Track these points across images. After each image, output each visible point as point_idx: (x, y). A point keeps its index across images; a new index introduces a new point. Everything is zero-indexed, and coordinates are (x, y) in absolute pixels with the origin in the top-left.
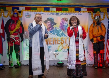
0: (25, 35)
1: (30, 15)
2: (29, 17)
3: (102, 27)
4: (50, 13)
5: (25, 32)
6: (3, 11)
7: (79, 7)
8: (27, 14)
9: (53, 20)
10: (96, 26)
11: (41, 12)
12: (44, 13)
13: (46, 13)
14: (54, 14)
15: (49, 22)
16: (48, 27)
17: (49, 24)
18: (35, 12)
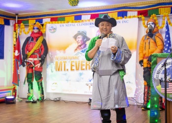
0: (50, 57)
1: (55, 29)
2: (54, 32)
3: (157, 41)
4: (81, 23)
5: (50, 53)
6: (23, 26)
7: (125, 10)
8: (52, 27)
9: (85, 34)
10: (148, 39)
11: (70, 23)
12: (73, 24)
13: (76, 24)
14: (86, 24)
15: (80, 36)
16: (79, 45)
17: (81, 39)
18: (61, 24)
